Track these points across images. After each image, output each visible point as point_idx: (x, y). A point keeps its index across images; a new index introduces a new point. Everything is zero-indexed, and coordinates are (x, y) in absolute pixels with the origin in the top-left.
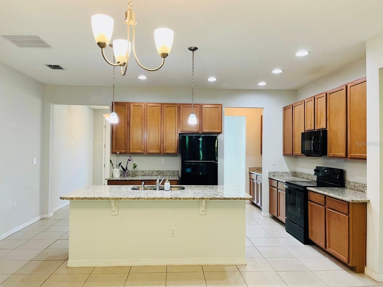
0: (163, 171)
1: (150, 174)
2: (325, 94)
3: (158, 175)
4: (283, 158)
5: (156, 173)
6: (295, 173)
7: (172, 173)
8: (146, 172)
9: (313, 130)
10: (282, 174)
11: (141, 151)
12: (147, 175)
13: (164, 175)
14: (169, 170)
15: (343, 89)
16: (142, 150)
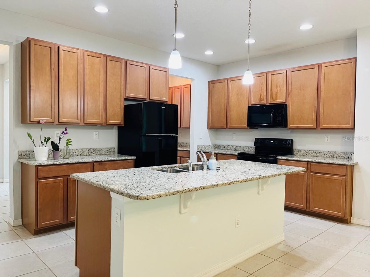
0: (97, 149)
1: (79, 154)
2: (285, 71)
3: (90, 155)
4: (208, 132)
5: (87, 152)
6: (216, 145)
7: (108, 151)
8: (74, 151)
9: (265, 104)
10: (207, 147)
11: (76, 121)
12: (74, 155)
13: (98, 154)
14: (105, 147)
15: (315, 68)
16: (78, 119)
